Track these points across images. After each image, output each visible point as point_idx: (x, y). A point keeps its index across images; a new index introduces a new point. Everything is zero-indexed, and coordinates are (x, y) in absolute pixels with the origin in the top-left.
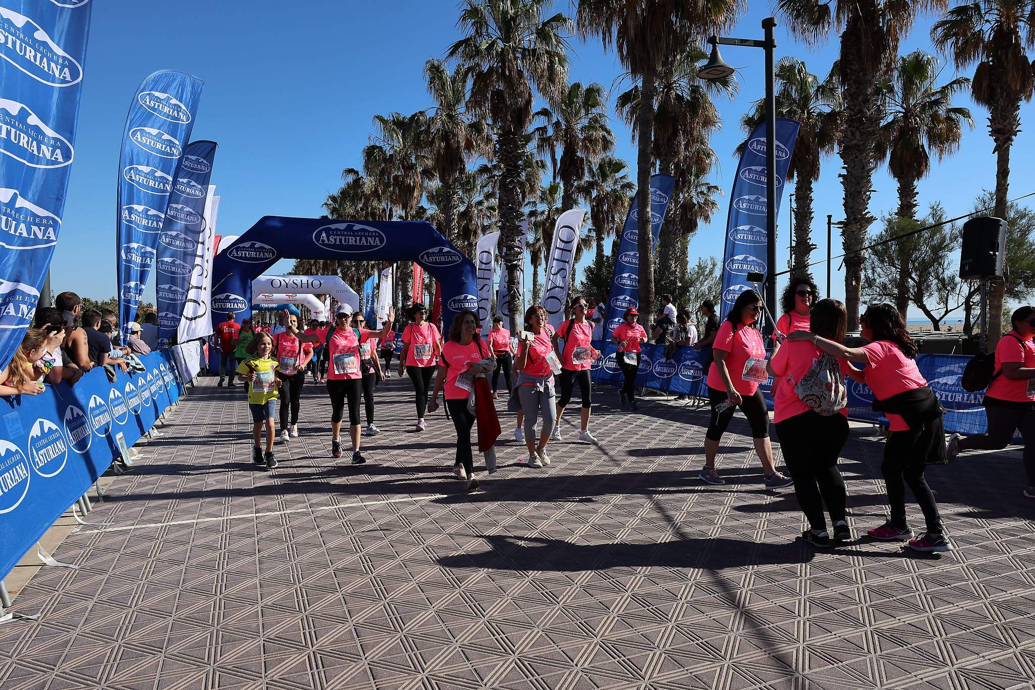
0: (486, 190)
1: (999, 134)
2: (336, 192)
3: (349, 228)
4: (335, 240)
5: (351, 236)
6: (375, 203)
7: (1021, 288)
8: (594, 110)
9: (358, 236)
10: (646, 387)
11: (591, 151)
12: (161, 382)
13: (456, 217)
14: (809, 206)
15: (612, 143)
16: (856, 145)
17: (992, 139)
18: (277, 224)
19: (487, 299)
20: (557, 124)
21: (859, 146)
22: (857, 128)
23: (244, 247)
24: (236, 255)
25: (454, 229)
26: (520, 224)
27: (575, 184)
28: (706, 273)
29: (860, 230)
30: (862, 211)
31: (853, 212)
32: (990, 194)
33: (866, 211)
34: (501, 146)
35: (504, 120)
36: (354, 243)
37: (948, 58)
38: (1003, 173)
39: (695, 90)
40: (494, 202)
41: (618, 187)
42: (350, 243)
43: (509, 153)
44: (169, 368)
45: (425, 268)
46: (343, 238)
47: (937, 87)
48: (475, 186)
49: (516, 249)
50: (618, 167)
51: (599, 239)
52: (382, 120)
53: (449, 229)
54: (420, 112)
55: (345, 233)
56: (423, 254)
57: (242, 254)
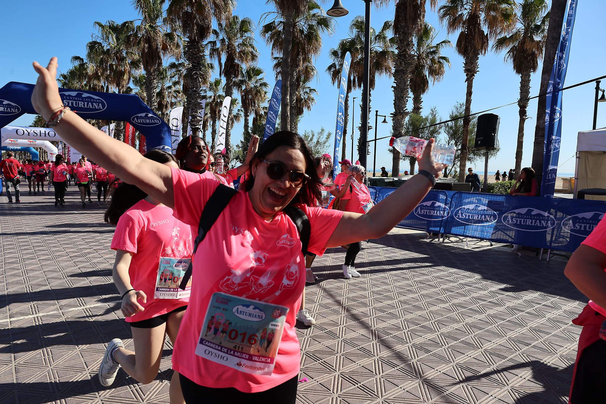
0: (174, 79)
1: (469, 72)
2: (65, 72)
3: (79, 96)
4: (68, 103)
5: (80, 101)
6: (96, 82)
7: (471, 156)
8: (246, 34)
9: (86, 101)
11: (245, 59)
13: (155, 95)
14: (369, 104)
15: (256, 56)
16: (402, 70)
17: (465, 74)
18: (21, 87)
20: (223, 40)
21: (404, 70)
22: (403, 60)
25: (154, 103)
26: (200, 102)
27: (234, 80)
28: (309, 140)
29: (402, 119)
30: (403, 108)
31: (399, 109)
33: (405, 108)
34: (189, 49)
35: (191, 32)
36: (83, 106)
38: (469, 93)
39: (311, 27)
40: (180, 87)
41: (258, 85)
42: (80, 106)
43: (195, 55)
45: (137, 127)
46: (74, 102)
47: (434, 44)
48: (166, 76)
49: (198, 118)
50: (258, 72)
51: (246, 116)
52: (100, 25)
53: (151, 102)
54: (130, 22)
55: (76, 99)
56: (134, 118)
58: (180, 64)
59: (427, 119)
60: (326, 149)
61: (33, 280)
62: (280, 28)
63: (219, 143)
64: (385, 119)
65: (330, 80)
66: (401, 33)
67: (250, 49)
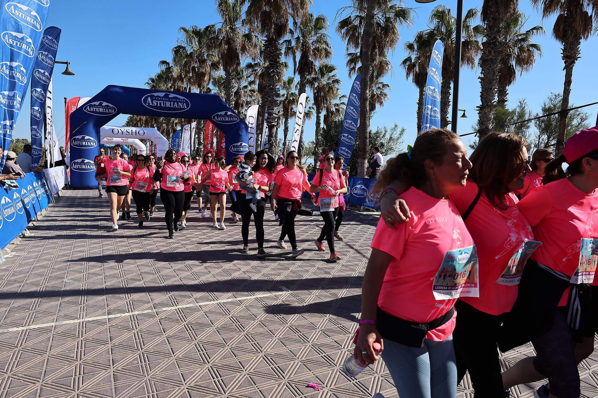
0: (249, 79)
1: (568, 58)
2: (154, 76)
3: (166, 96)
4: (157, 103)
5: (167, 101)
6: (180, 84)
8: (320, 31)
9: (172, 101)
10: (364, 205)
11: (318, 56)
12: (33, 195)
13: (233, 94)
14: (448, 98)
15: (330, 53)
16: (491, 59)
17: (563, 61)
18: (117, 89)
19: (253, 146)
20: (298, 38)
21: (493, 60)
22: (492, 48)
23: (94, 105)
24: (89, 110)
25: (232, 101)
26: (276, 99)
27: (307, 77)
28: (381, 136)
29: (490, 112)
30: (492, 100)
31: (486, 101)
32: (555, 95)
34: (266, 48)
35: (269, 31)
36: (169, 106)
37: (539, 11)
38: (568, 82)
39: (388, 20)
40: (256, 87)
41: (331, 81)
42: (167, 106)
43: (272, 53)
44: (41, 185)
45: (215, 124)
46: (162, 102)
47: (523, 31)
48: (243, 76)
49: (274, 115)
50: (331, 69)
51: (318, 113)
52: (185, 30)
53: (229, 101)
54: (212, 25)
56: (215, 116)
57: (93, 109)
58: (256, 64)
59: (514, 112)
60: (399, 145)
61: (128, 274)
62: (357, 23)
63: (294, 140)
64: (464, 114)
65: (405, 74)
66: (490, 19)
67: (324, 46)
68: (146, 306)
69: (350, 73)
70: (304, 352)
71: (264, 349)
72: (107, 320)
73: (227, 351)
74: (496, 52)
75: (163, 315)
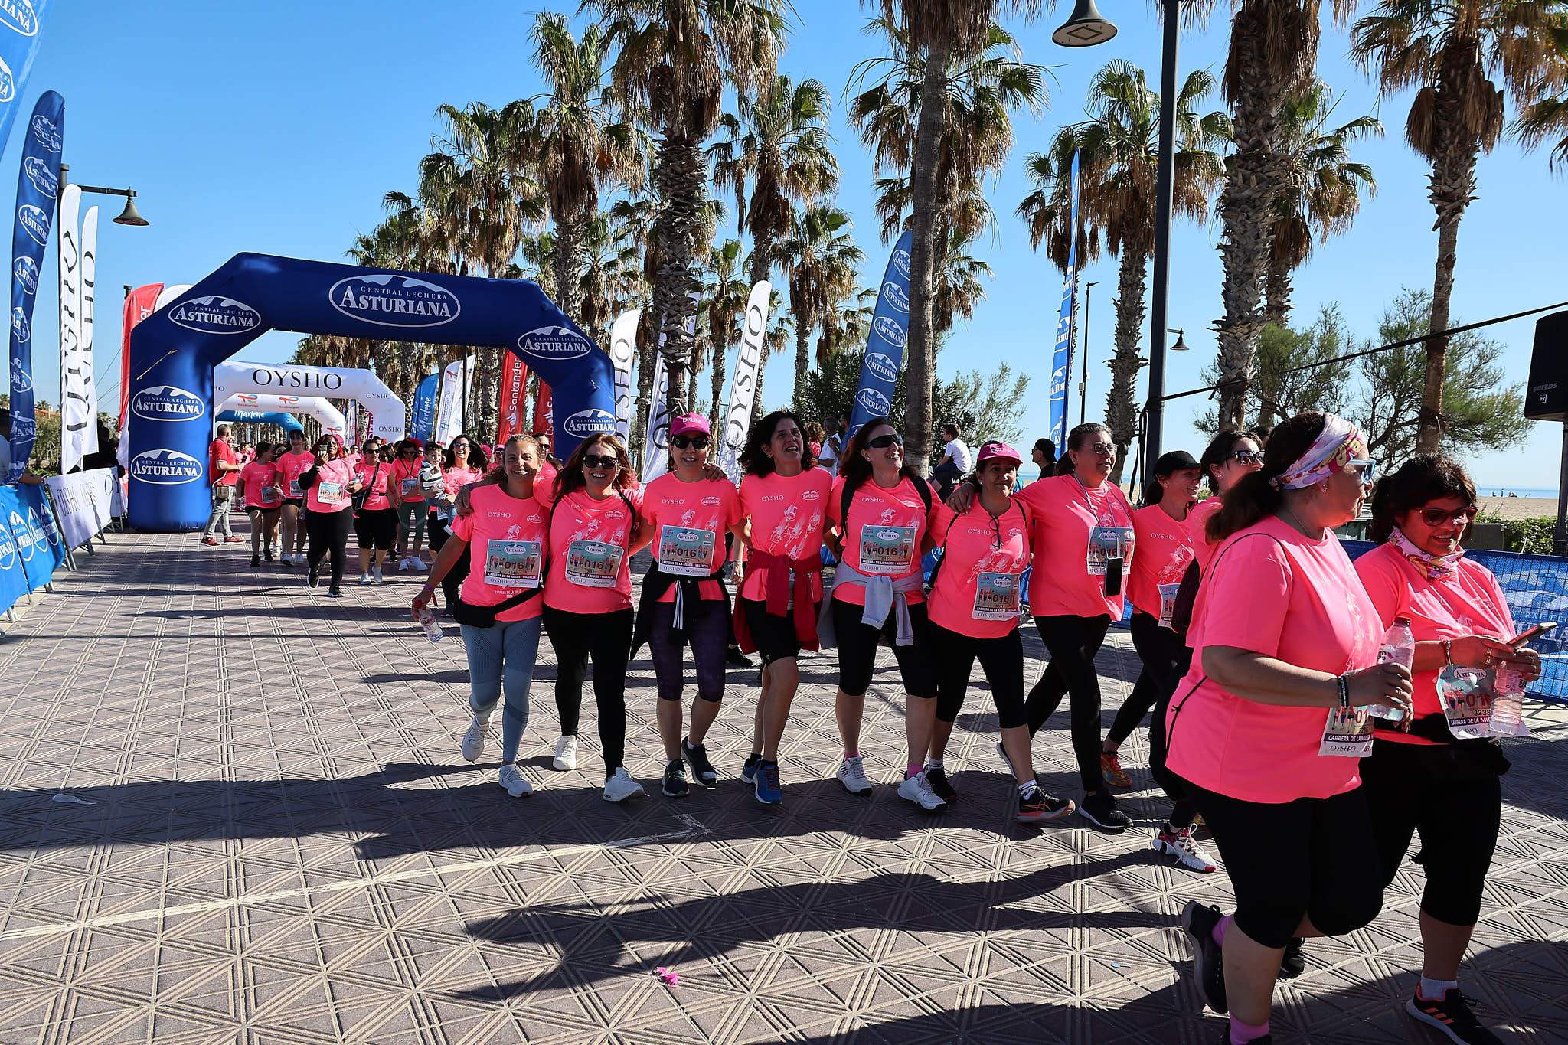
0: (622, 244)
1: (1445, 200)
2: (369, 232)
3: (396, 284)
4: (370, 302)
5: (397, 297)
6: (437, 254)
7: (1446, 441)
8: (808, 123)
9: (411, 298)
11: (803, 187)
13: (578, 281)
14: (1140, 299)
15: (834, 179)
16: (1249, 198)
17: (1433, 207)
18: (263, 265)
20: (749, 140)
21: (1254, 200)
22: (1252, 170)
23: (200, 305)
24: (184, 318)
25: (574, 301)
26: (691, 295)
27: (774, 240)
29: (1248, 335)
30: (1252, 305)
31: (1238, 307)
33: (1259, 306)
34: (664, 163)
35: (671, 116)
36: (403, 311)
37: (1372, 77)
38: (1446, 262)
39: (982, 94)
40: (638, 264)
41: (835, 253)
42: (397, 310)
44: (35, 520)
45: (528, 362)
47: (1328, 129)
48: (605, 237)
49: (684, 337)
50: (834, 220)
51: (802, 333)
52: (454, 114)
53: (566, 299)
54: (524, 102)
55: (389, 292)
56: (525, 338)
57: (196, 317)
58: (639, 205)
59: (1307, 337)
60: (1012, 420)
62: (903, 100)
63: (735, 403)
64: (1180, 340)
65: (1028, 236)
66: (1247, 95)
67: (817, 160)
68: (285, 876)
69: (885, 231)
70: (731, 1023)
71: (616, 1014)
72: (160, 923)
73: (504, 1022)
74: (1263, 180)
75: (326, 907)
